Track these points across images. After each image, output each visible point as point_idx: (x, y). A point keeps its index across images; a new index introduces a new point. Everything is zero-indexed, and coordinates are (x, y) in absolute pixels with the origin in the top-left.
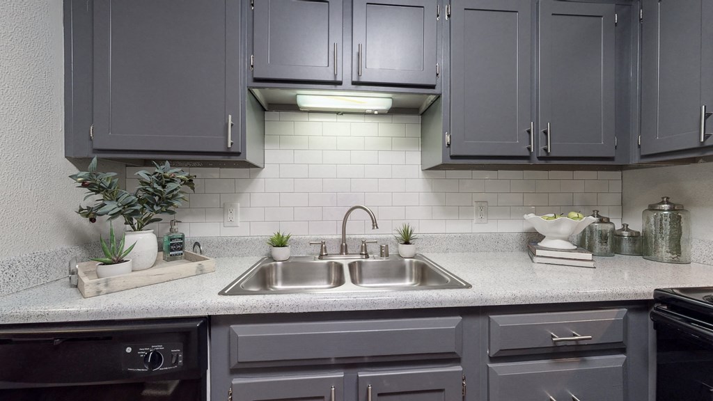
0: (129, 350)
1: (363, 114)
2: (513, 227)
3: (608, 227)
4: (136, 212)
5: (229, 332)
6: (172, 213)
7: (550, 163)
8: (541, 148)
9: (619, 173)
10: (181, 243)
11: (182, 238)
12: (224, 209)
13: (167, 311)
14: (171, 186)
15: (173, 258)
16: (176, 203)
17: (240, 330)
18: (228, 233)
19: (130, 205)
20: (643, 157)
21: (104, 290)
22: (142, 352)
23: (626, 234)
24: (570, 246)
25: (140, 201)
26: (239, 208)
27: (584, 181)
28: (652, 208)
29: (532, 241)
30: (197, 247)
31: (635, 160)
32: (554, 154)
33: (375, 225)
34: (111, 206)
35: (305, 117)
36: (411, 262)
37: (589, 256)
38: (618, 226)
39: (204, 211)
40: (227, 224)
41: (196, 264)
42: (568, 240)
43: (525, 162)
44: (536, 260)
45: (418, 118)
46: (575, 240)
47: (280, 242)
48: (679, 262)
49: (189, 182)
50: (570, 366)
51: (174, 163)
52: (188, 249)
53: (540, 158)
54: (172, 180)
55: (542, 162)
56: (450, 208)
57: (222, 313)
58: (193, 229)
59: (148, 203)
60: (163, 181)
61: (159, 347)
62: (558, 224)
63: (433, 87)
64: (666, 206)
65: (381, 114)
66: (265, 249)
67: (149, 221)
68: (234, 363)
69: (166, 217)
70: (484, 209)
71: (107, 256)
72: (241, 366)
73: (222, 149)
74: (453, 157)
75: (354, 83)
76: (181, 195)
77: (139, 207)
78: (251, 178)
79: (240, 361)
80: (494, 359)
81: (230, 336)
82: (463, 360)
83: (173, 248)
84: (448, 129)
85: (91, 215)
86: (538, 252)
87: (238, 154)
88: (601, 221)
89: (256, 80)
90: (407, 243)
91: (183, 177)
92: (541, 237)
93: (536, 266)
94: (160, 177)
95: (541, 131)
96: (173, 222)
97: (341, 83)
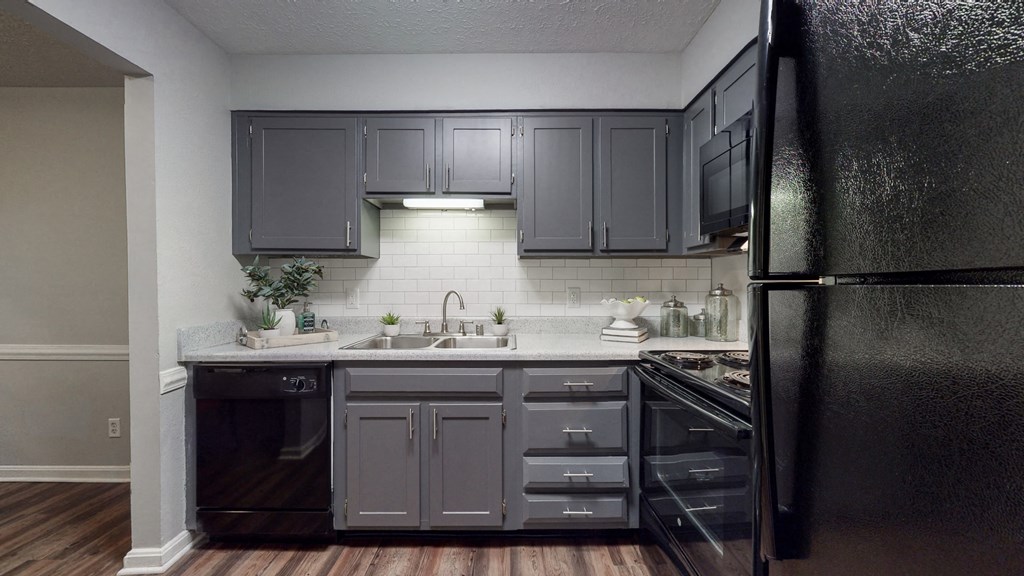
0: (285, 379)
1: (464, 210)
4: (282, 295)
5: (345, 372)
6: (306, 295)
7: (611, 255)
8: (602, 242)
10: (312, 321)
11: (313, 317)
12: (346, 294)
14: (306, 275)
15: (306, 332)
16: (309, 288)
17: (352, 371)
18: (349, 314)
19: (278, 289)
21: (266, 345)
22: (292, 380)
23: (703, 318)
24: (630, 326)
25: (285, 287)
26: (358, 293)
28: (711, 294)
30: (325, 324)
31: (685, 252)
32: (613, 248)
33: (462, 306)
34: (267, 290)
35: (415, 214)
39: (330, 295)
40: (349, 306)
41: (323, 334)
43: (589, 254)
44: (602, 338)
47: (391, 321)
49: (319, 272)
51: (307, 256)
52: (318, 326)
53: (602, 251)
54: (307, 271)
55: (605, 254)
57: (341, 359)
58: (321, 310)
59: (289, 287)
60: (301, 271)
61: (303, 378)
63: (509, 193)
65: (478, 210)
66: (380, 327)
67: (290, 301)
68: (348, 393)
69: (301, 299)
71: (265, 324)
72: (353, 395)
73: (343, 247)
74: (526, 251)
75: (444, 193)
76: (313, 282)
77: (284, 291)
78: (368, 267)
79: (352, 390)
80: (526, 399)
81: (347, 375)
82: (505, 399)
83: (306, 324)
84: (522, 227)
85: (252, 296)
87: (355, 250)
89: (368, 193)
90: (500, 323)
91: (314, 268)
93: (602, 342)
94: (298, 268)
95: (602, 227)
96: (305, 304)
97: (434, 193)
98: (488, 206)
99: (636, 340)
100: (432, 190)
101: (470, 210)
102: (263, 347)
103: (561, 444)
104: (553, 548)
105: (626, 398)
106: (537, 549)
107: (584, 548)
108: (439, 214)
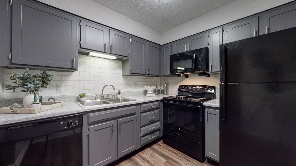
0: (62, 123)
1: (108, 59)
2: (142, 90)
3: (158, 88)
5: (88, 115)
7: (149, 75)
8: (148, 72)
9: (160, 78)
10: (41, 99)
12: (57, 86)
13: (71, 112)
17: (91, 114)
20: (163, 75)
22: (66, 123)
23: (161, 90)
24: (152, 93)
26: (63, 86)
27: (154, 79)
28: (164, 85)
29: (146, 92)
31: (162, 76)
32: (150, 74)
33: (114, 89)
36: (121, 99)
37: (155, 94)
38: (160, 89)
41: (61, 103)
42: (152, 91)
43: (145, 75)
44: (147, 96)
45: (121, 62)
46: (153, 91)
48: (167, 94)
50: (152, 112)
53: (147, 75)
55: (148, 75)
56: (129, 85)
57: (87, 111)
61: (72, 121)
62: (150, 88)
63: (128, 57)
64: (166, 84)
65: (115, 60)
68: (89, 122)
70: (136, 85)
72: (92, 123)
74: (132, 73)
75: (109, 53)
79: (92, 121)
80: (141, 113)
82: (137, 114)
84: (131, 67)
86: (147, 94)
87: (75, 69)
88: (157, 88)
89: (81, 48)
90: (119, 94)
92: (147, 91)
93: (147, 97)
95: (148, 69)
97: (106, 53)
98: (118, 59)
99: (155, 96)
100: (106, 52)
101: (110, 59)
102: (39, 112)
103: (148, 122)
104: (146, 150)
105: (159, 109)
106: (143, 151)
107: (151, 146)
108: (98, 59)
